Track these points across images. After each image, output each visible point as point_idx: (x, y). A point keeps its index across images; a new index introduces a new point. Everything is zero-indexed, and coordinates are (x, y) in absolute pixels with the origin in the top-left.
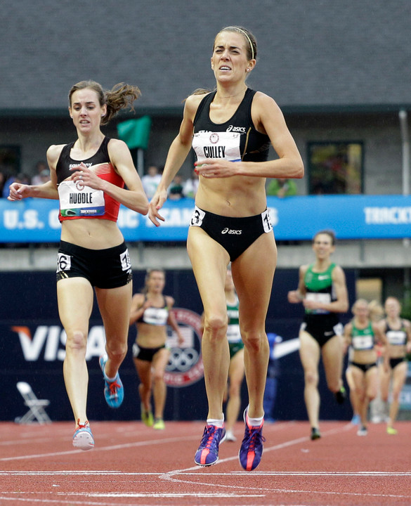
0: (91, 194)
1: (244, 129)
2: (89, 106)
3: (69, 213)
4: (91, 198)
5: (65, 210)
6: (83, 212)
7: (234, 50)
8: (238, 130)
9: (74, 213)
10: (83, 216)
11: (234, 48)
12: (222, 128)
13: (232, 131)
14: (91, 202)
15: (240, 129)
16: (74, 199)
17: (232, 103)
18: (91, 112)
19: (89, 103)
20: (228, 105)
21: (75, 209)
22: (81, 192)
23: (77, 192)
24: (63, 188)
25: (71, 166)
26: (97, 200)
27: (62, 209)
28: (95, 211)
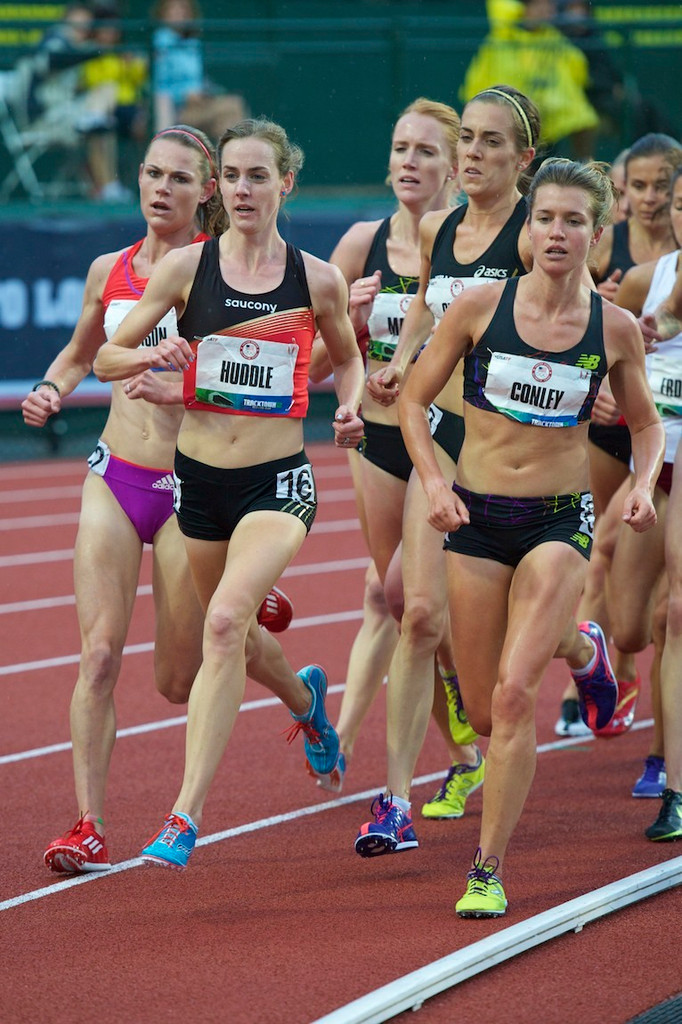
0: (270, 369)
1: (504, 271)
2: (256, 174)
3: (217, 399)
4: (269, 376)
5: (208, 392)
6: (249, 403)
7: (492, 138)
8: (494, 274)
9: (228, 403)
10: (249, 411)
11: (491, 133)
12: (468, 271)
13: (483, 276)
14: (268, 386)
15: (498, 271)
16: (230, 373)
17: (491, 226)
18: (258, 188)
19: (256, 169)
20: (483, 229)
21: (234, 395)
22: (250, 363)
23: (240, 360)
24: (211, 347)
25: (229, 303)
26: (282, 383)
27: (198, 386)
28: (273, 405)
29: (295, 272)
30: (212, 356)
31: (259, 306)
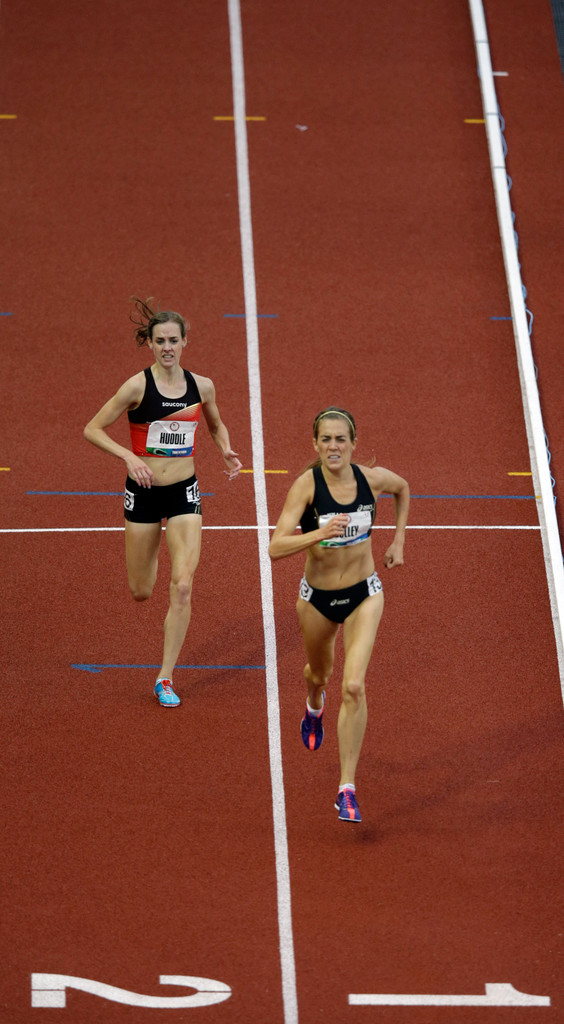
0: (184, 435)
2: (173, 340)
3: (158, 452)
4: (184, 438)
5: (153, 449)
6: (175, 452)
8: (368, 508)
9: (164, 453)
10: (174, 456)
11: (340, 437)
14: (183, 443)
16: (165, 438)
18: (174, 347)
19: (173, 338)
21: (167, 449)
22: (175, 433)
23: (170, 432)
24: (156, 427)
25: (164, 404)
26: (189, 441)
27: (148, 446)
28: (185, 452)
29: (191, 385)
30: (156, 431)
31: (179, 405)
